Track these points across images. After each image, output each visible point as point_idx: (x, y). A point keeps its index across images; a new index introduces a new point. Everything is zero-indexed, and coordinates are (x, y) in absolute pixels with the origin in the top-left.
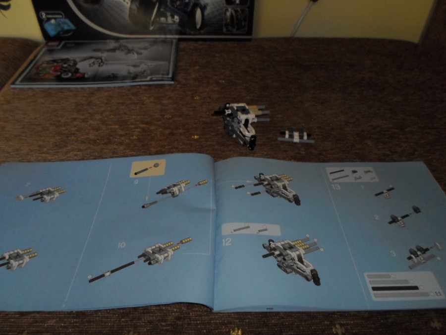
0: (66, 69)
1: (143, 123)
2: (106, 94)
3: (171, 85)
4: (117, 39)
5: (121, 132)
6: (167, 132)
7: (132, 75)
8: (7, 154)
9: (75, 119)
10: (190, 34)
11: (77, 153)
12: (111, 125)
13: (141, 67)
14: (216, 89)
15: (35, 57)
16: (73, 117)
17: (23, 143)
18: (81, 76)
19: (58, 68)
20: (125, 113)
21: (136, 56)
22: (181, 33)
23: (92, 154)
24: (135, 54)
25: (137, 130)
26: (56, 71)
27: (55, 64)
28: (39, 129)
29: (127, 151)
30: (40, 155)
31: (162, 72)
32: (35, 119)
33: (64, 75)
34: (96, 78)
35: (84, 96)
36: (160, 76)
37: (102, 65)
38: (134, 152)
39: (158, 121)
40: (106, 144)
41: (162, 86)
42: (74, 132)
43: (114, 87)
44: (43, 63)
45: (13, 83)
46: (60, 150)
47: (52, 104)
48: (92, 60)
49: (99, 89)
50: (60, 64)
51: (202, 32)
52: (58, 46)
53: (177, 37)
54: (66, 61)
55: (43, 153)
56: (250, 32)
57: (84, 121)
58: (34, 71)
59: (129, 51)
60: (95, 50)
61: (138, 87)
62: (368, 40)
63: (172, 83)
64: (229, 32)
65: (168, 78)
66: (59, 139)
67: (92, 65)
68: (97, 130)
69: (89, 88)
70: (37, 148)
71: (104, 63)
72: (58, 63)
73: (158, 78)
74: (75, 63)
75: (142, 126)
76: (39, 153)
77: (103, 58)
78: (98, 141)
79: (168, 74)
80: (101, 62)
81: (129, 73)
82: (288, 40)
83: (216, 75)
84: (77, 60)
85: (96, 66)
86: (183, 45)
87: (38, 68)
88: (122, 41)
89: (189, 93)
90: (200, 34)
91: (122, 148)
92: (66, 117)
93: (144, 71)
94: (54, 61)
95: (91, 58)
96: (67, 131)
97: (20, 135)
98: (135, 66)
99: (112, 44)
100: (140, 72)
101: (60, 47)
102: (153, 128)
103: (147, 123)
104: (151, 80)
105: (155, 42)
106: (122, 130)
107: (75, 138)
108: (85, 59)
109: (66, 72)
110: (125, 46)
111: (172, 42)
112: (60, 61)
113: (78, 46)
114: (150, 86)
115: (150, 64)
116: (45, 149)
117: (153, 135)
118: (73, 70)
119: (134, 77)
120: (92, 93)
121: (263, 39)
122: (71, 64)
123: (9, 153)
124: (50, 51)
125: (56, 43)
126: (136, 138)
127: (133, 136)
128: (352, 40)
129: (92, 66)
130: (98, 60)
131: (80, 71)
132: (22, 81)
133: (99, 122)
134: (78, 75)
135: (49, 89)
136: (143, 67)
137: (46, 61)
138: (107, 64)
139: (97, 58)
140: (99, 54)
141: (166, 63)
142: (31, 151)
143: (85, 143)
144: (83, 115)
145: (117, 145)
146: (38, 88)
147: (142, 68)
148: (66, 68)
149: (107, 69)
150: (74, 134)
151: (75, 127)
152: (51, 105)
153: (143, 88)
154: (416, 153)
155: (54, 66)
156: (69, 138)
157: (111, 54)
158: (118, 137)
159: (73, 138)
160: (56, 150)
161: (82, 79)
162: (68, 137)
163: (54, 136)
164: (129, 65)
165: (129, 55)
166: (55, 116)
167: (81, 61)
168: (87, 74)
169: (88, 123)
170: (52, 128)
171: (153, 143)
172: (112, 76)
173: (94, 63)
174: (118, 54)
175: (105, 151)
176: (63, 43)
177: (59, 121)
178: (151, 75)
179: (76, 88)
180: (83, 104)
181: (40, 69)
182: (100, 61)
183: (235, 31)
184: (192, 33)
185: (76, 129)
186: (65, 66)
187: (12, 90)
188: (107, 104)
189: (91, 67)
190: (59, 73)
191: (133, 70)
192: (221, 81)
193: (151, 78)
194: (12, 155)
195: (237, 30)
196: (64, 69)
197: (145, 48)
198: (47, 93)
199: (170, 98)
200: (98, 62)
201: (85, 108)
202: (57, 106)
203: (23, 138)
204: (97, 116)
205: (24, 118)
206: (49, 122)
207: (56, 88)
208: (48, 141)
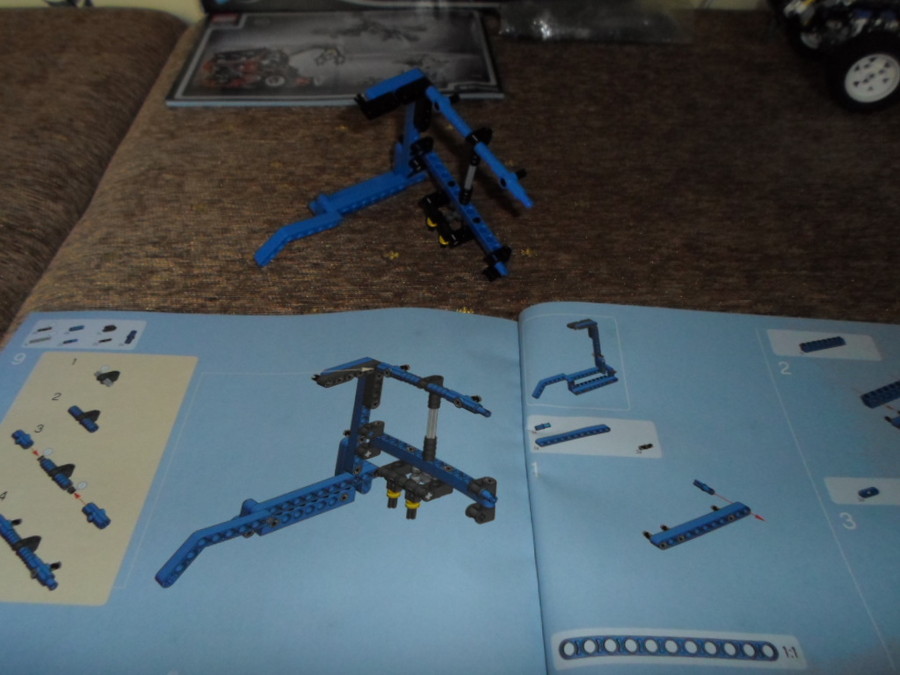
0: (271, 70)
3: (497, 101)
4: (357, 9)
9: (322, 170)
11: (350, 236)
13: (425, 66)
14: (592, 109)
15: (196, 44)
16: (316, 164)
17: (230, 217)
18: (306, 82)
19: (252, 67)
21: (406, 44)
24: (404, 40)
27: (244, 59)
28: (254, 188)
31: (473, 75)
32: (240, 168)
33: (271, 82)
34: (337, 87)
35: (325, 124)
36: (473, 82)
37: (343, 62)
41: (479, 103)
44: (216, 58)
45: (170, 96)
47: (265, 139)
48: (318, 53)
50: (253, 59)
52: (236, 23)
53: (480, 5)
54: (263, 53)
58: (205, 74)
59: (389, 34)
60: (316, 32)
63: (501, 96)
65: (493, 87)
67: (320, 61)
69: (331, 107)
70: (265, 226)
71: (344, 57)
72: (249, 57)
73: (471, 87)
74: (285, 59)
77: (340, 48)
79: (486, 78)
80: (339, 58)
84: (287, 51)
85: (330, 64)
88: (366, 14)
89: (541, 117)
92: (302, 165)
93: (435, 74)
94: (239, 53)
95: (315, 47)
97: (220, 201)
98: (411, 63)
99: (349, 20)
101: (240, 26)
104: (458, 91)
108: (301, 50)
109: (271, 74)
110: (377, 25)
111: (471, 16)
112: (252, 53)
113: (276, 24)
115: (443, 60)
118: (285, 71)
122: (277, 59)
123: (210, 235)
124: (216, 37)
125: (231, 18)
129: (322, 63)
130: (329, 52)
131: (301, 71)
132: (187, 92)
134: (299, 81)
135: (247, 109)
136: (429, 65)
137: (222, 54)
138: (352, 59)
139: (326, 48)
140: (326, 39)
141: (476, 57)
142: (254, 232)
144: (336, 161)
146: (223, 108)
147: (428, 68)
148: (268, 66)
149: (355, 69)
151: (328, 184)
152: (263, 142)
155: (243, 64)
157: (352, 39)
161: (310, 88)
163: (291, 203)
164: (397, 62)
165: (391, 42)
166: (279, 161)
167: (295, 53)
168: (318, 80)
169: (352, 177)
170: (281, 186)
172: (371, 83)
173: (322, 56)
174: (366, 38)
176: (244, 18)
177: (291, 174)
178: (453, 80)
179: (302, 108)
180: (327, 140)
182: (335, 54)
186: (265, 62)
187: (170, 112)
189: (321, 67)
190: (259, 78)
193: (457, 88)
194: (218, 240)
196: (266, 69)
197: (422, 29)
198: (248, 119)
199: (504, 127)
200: (330, 54)
201: (336, 146)
202: (274, 142)
203: (229, 206)
204: (366, 164)
205: (215, 166)
206: (271, 176)
207: (261, 107)
208: (283, 213)
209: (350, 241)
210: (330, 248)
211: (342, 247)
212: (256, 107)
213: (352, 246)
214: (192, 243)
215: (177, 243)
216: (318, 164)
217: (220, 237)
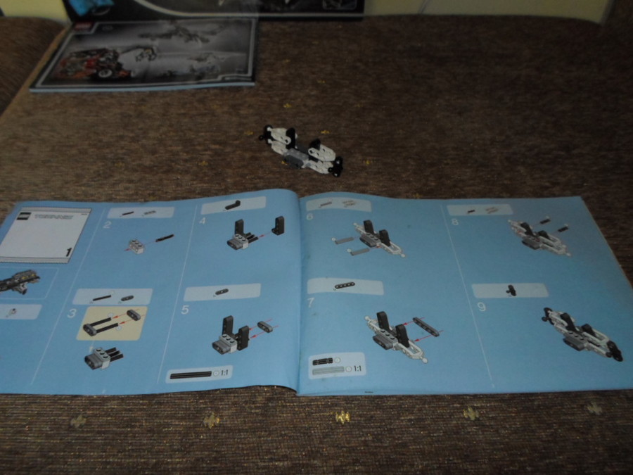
0: (105, 65)
1: (215, 142)
2: (161, 101)
3: (251, 87)
4: (173, 19)
5: (185, 156)
6: (247, 155)
7: (196, 74)
8: (35, 188)
9: (121, 137)
10: (276, 11)
11: (127, 185)
12: (171, 146)
13: (208, 61)
14: (312, 93)
15: (59, 46)
16: (118, 134)
17: (54, 172)
18: (126, 74)
19: (93, 63)
20: (190, 130)
21: (200, 44)
22: (262, 9)
23: (148, 187)
24: (200, 42)
25: (207, 153)
26: (89, 67)
27: (88, 57)
28: (74, 151)
29: (195, 182)
30: (79, 188)
31: (237, 69)
32: (68, 137)
33: (102, 74)
34: (145, 78)
35: (132, 104)
36: (235, 74)
37: (154, 59)
38: (205, 183)
39: (236, 140)
40: (167, 172)
41: (238, 89)
42: (121, 156)
43: (173, 91)
44: (71, 56)
45: (33, 86)
46: (105, 182)
47: (88, 116)
48: (139, 52)
49: (152, 94)
50: (94, 57)
51: (293, 7)
52: (90, 29)
53: (257, 15)
54: (103, 52)
55: (84, 185)
56: (360, 8)
57: (134, 140)
58: (60, 68)
59: (191, 37)
60: (143, 36)
61: (206, 90)
62: (528, 18)
63: (253, 84)
64: (331, 8)
65: (247, 77)
66: (103, 166)
67: (139, 58)
68: (154, 152)
69: (138, 92)
70: (74, 179)
71: (156, 55)
72: (92, 55)
73: (235, 78)
74: (116, 56)
75: (213, 147)
76: (77, 186)
77: (155, 48)
78: (155, 168)
79: (246, 72)
80: (152, 53)
81: (193, 70)
82: (415, 19)
83: (313, 73)
84: (119, 51)
85: (146, 60)
86: (266, 27)
87: (64, 64)
88: (179, 22)
89: (277, 99)
90: (290, 11)
91: (187, 177)
92: (109, 135)
93: (213, 68)
94: (87, 52)
95: (138, 47)
96: (112, 155)
97: (49, 161)
98: (199, 60)
99: (166, 27)
100: (208, 68)
101: (93, 31)
102: (228, 149)
103: (220, 143)
104: (223, 81)
105: (226, 23)
106: (187, 153)
107: (124, 165)
108: (128, 50)
109: (104, 68)
110: (185, 31)
111: (250, 23)
112: (95, 53)
113: (117, 30)
114: (222, 88)
115: (220, 57)
116: (85, 181)
117: (229, 160)
118: (114, 65)
119: (200, 77)
120: (143, 99)
121: (380, 18)
122: (111, 57)
123: (37, 185)
124: (79, 38)
125: (86, 26)
126: (207, 164)
127: (201, 161)
128: (506, 19)
129: (140, 60)
130: (147, 51)
131: (124, 67)
132: (44, 83)
133: (155, 142)
134: (121, 73)
135: (83, 93)
136: (211, 61)
137: (75, 53)
138: (160, 57)
139: (145, 48)
140: (147, 42)
141: (244, 55)
142: (66, 183)
143: (137, 171)
144: (132, 131)
145: (181, 174)
146: (68, 93)
147: (210, 63)
148: (103, 62)
149: (161, 64)
150: (122, 159)
151: (122, 148)
153: (212, 92)
154: (585, 184)
155: (87, 61)
156: (116, 165)
157: (165, 41)
158: (182, 163)
159: (121, 164)
160: (100, 182)
161: (127, 79)
162: (114, 163)
163: (95, 162)
164: (191, 59)
165: (192, 43)
166: (95, 133)
167: (124, 52)
168: (134, 72)
169: (140, 143)
170: (92, 150)
171: (229, 171)
172: (168, 75)
173: (142, 55)
174: (175, 41)
175: (165, 182)
176: (97, 24)
177: (100, 141)
178: (222, 73)
179: (120, 93)
180: (131, 116)
181: (68, 64)
182: (150, 52)
183: (339, 6)
184: (279, 9)
185: (124, 151)
186: (102, 59)
187: (33, 97)
188: (164, 115)
189: (139, 62)
190: (95, 71)
191: (196, 65)
192: (319, 82)
193: (223, 78)
195: (342, 5)
196: (101, 65)
197: (213, 33)
198: (80, 100)
199: (250, 106)
200: (147, 53)
201: (134, 121)
202: (96, 118)
203: (54, 164)
204: (152, 134)
205: (52, 136)
206: (87, 142)
207: (92, 92)
208: (88, 169)
209: (127, 189)
210: (112, 194)
211: (121, 193)
212: (89, 93)
213: (127, 192)
214: (24, 191)
215: (16, 191)
216: (121, 133)
217: (42, 186)
